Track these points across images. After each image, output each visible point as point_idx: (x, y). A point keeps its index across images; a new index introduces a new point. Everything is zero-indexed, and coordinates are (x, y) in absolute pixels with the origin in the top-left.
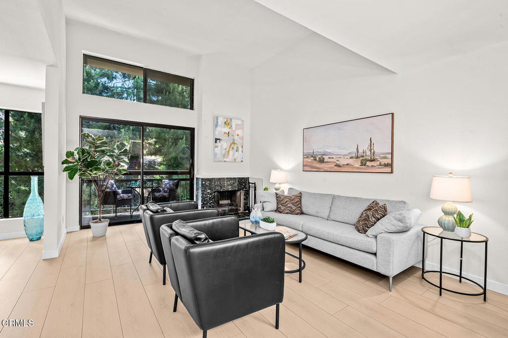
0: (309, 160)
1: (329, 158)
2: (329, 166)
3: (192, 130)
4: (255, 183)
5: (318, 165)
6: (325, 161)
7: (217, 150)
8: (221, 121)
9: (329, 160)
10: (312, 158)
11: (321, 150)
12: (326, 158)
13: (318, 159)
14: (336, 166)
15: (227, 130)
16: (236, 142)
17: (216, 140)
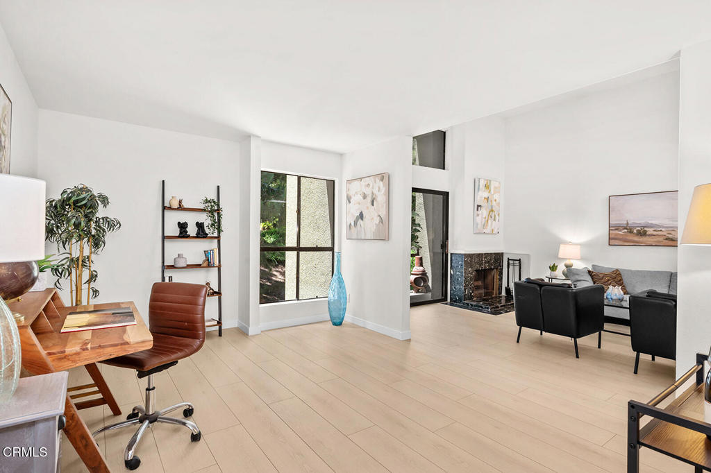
0: (620, 233)
1: (655, 230)
2: (655, 240)
3: (446, 195)
4: (520, 260)
5: (636, 239)
6: (647, 233)
7: (478, 219)
8: (482, 183)
9: (655, 233)
10: (626, 230)
11: (642, 222)
12: (650, 231)
13: (635, 232)
14: (666, 239)
15: (486, 194)
16: (494, 209)
17: (478, 206)
